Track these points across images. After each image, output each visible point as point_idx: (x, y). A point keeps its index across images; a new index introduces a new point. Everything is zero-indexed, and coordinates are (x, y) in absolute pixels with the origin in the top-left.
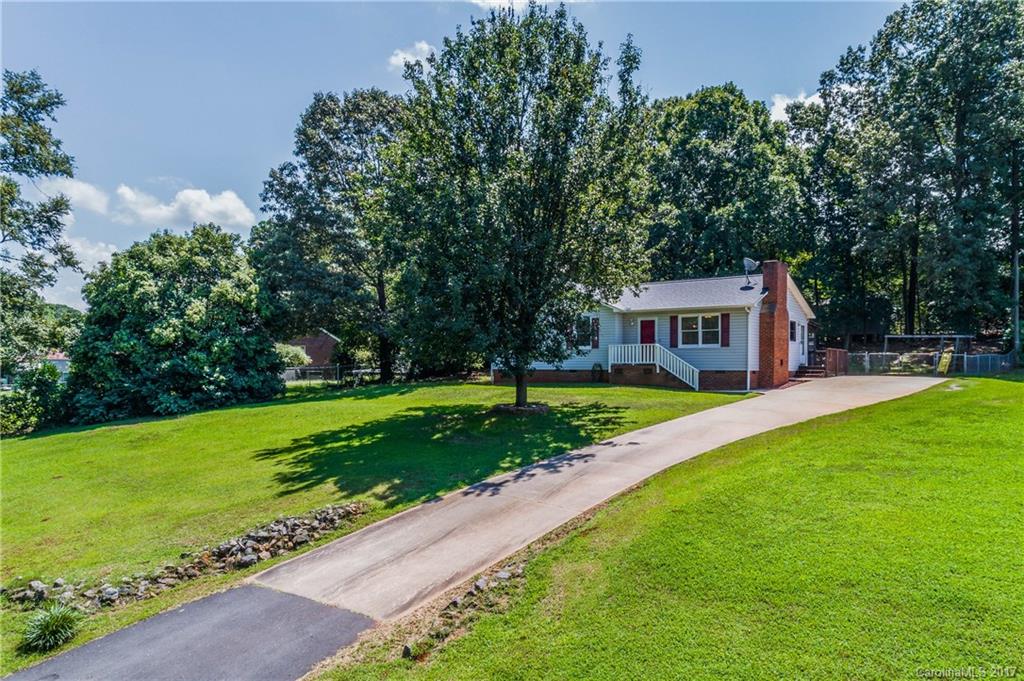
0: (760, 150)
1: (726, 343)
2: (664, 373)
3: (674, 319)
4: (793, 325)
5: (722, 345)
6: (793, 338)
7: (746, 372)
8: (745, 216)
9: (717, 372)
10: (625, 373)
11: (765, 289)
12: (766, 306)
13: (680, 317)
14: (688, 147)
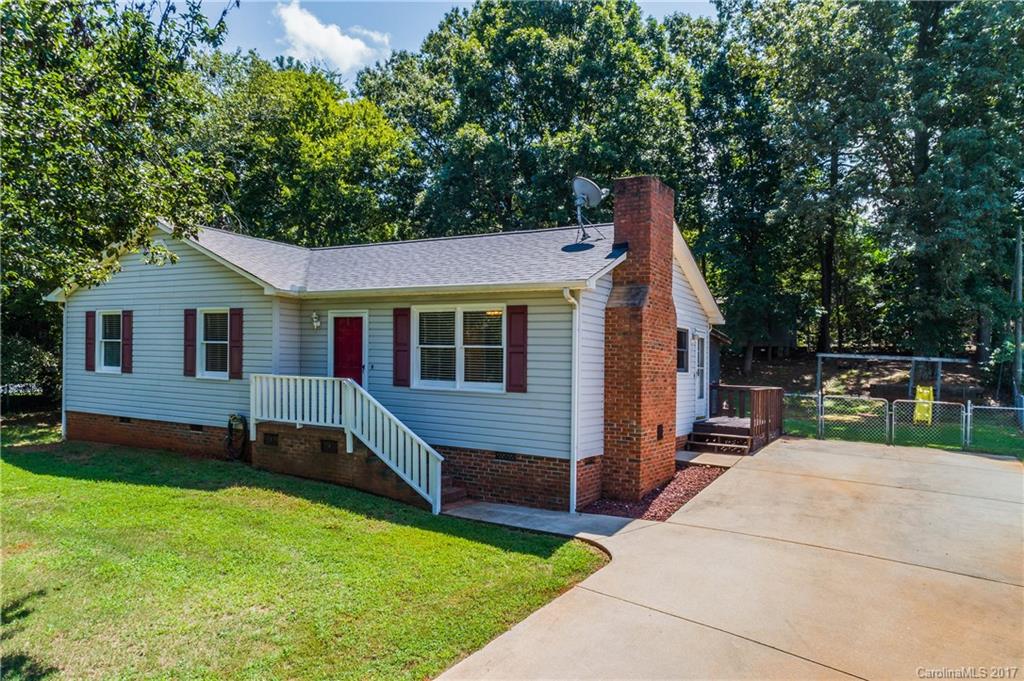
0: (623, 50)
1: (517, 384)
2: (363, 454)
3: (401, 316)
4: (682, 337)
5: (511, 388)
6: (682, 364)
7: (568, 461)
8: (598, 149)
9: (498, 455)
10: (284, 444)
11: (619, 248)
12: (622, 290)
13: (416, 311)
14: (509, 40)
